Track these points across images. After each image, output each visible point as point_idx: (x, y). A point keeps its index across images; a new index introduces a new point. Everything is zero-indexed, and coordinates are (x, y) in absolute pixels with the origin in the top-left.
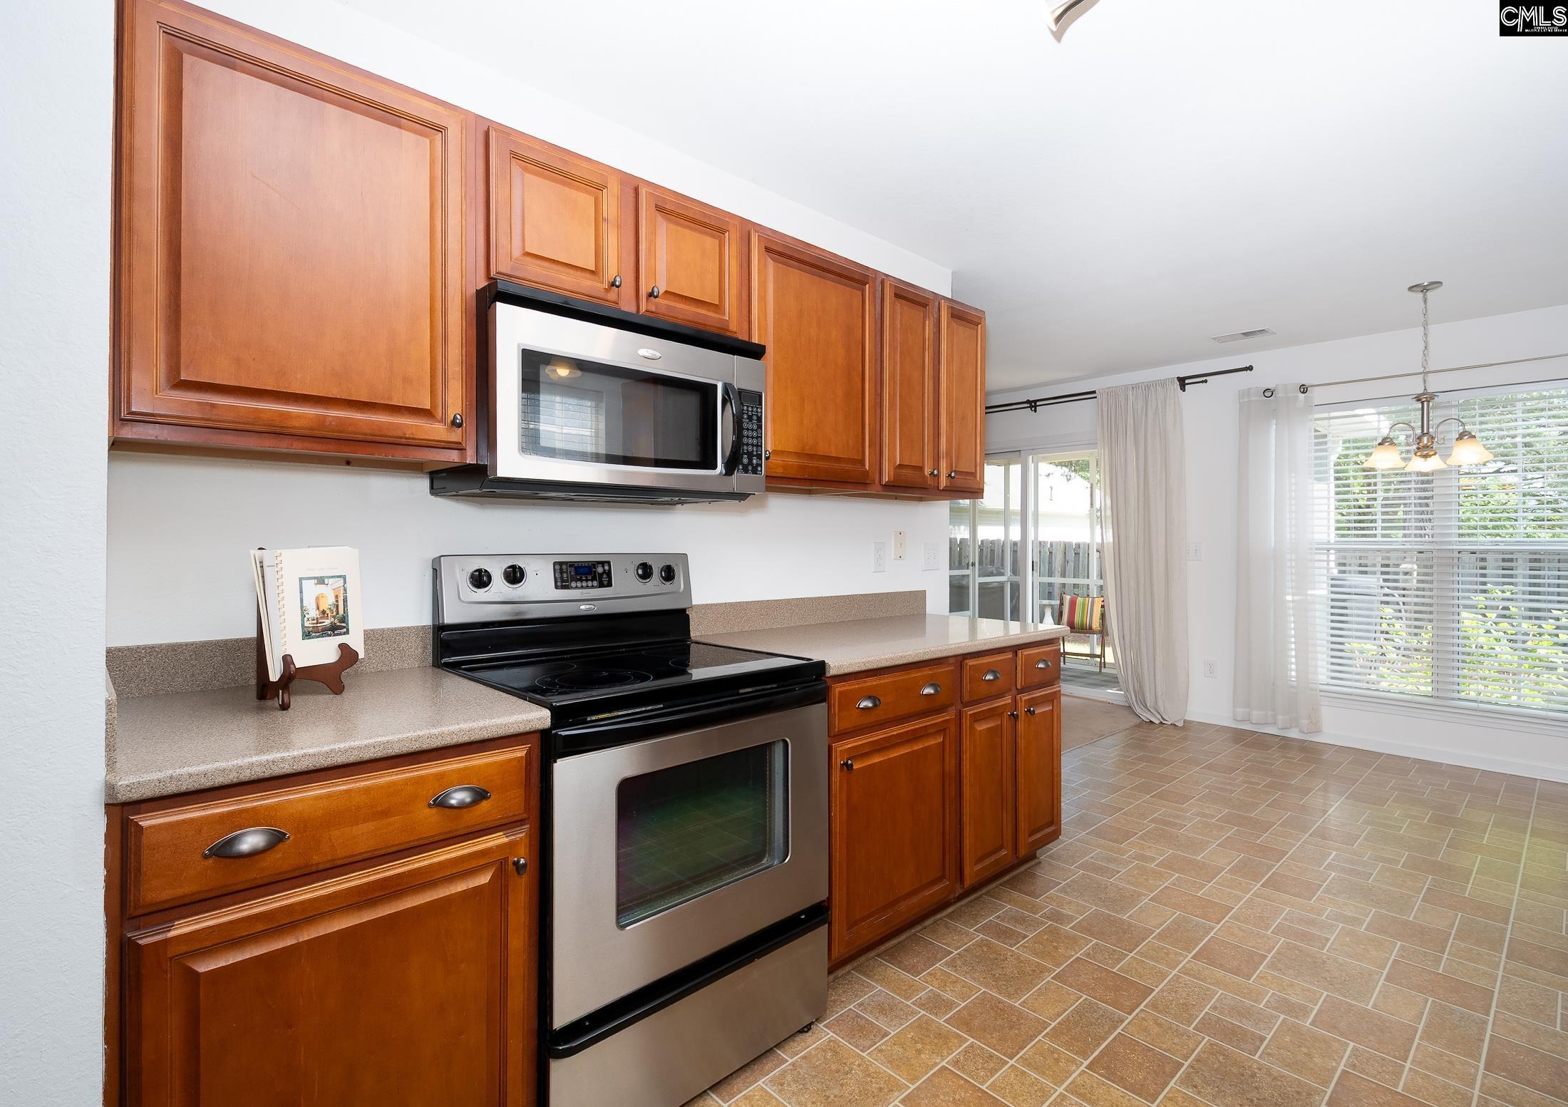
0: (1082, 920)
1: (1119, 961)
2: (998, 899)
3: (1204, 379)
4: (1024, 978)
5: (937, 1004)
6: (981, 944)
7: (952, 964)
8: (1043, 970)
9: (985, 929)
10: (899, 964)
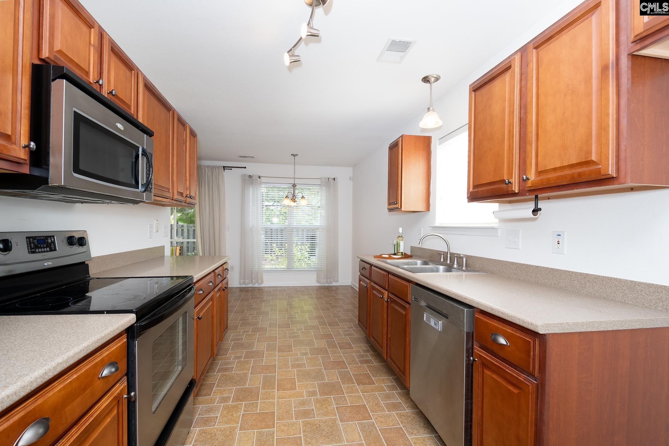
0: (245, 355)
1: (263, 361)
2: (215, 361)
3: (231, 168)
4: (243, 379)
5: (224, 400)
6: (222, 376)
7: (218, 386)
8: (246, 374)
9: (219, 371)
10: (201, 395)
